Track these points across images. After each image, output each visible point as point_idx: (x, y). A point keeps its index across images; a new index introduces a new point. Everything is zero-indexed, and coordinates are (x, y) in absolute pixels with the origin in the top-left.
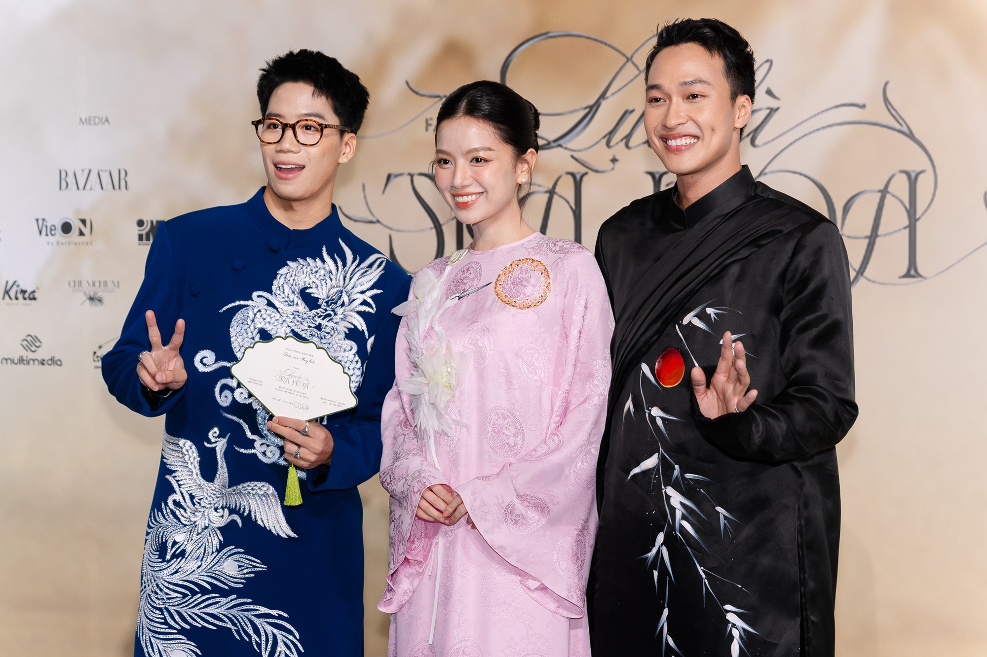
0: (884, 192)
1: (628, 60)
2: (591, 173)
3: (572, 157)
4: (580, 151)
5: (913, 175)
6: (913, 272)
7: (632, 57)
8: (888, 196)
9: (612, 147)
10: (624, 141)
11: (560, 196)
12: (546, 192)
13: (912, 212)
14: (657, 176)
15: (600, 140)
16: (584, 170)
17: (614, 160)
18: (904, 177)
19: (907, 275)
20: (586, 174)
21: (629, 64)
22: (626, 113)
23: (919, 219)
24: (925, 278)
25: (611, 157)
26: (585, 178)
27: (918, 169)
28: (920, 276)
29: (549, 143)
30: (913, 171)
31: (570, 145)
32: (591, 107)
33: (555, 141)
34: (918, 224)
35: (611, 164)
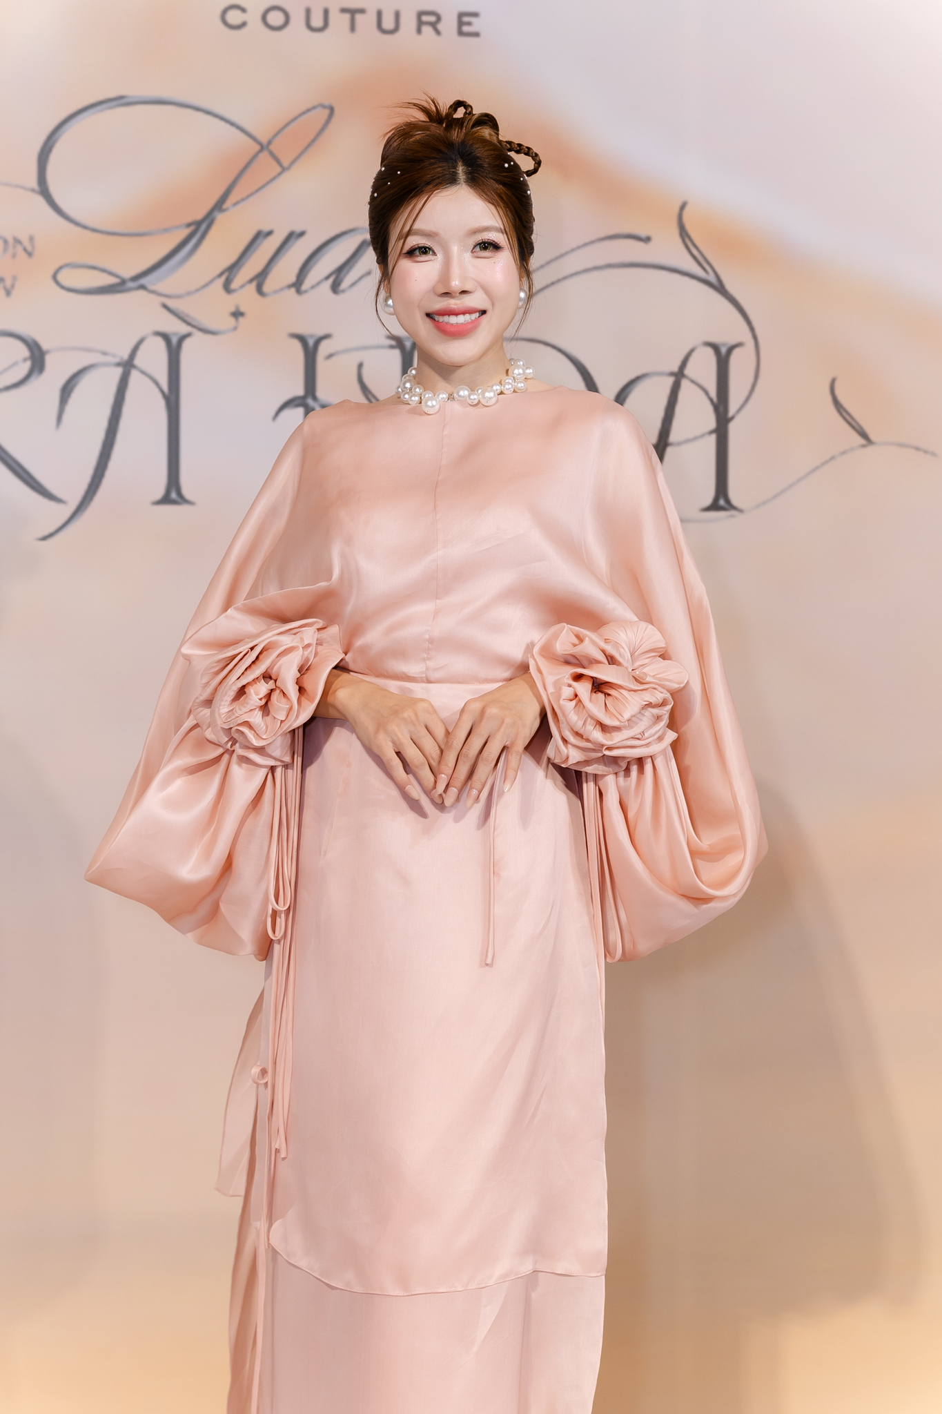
0: (679, 375)
1: (263, 147)
2: (198, 335)
3: (165, 306)
4: (179, 297)
5: (724, 350)
6: (722, 502)
7: (270, 143)
8: (685, 383)
9: (234, 291)
10: (254, 284)
11: (143, 372)
12: (118, 365)
13: (721, 409)
14: (311, 342)
15: (211, 281)
16: (184, 329)
17: (237, 314)
18: (710, 352)
19: (714, 507)
20: (188, 335)
21: (265, 155)
22: (259, 236)
23: (732, 418)
24: (741, 511)
25: (233, 309)
26: (187, 345)
27: (733, 341)
28: (733, 508)
29: (123, 282)
30: (724, 345)
31: (159, 287)
32: (198, 224)
33: (136, 278)
34: (733, 428)
35: (232, 320)
